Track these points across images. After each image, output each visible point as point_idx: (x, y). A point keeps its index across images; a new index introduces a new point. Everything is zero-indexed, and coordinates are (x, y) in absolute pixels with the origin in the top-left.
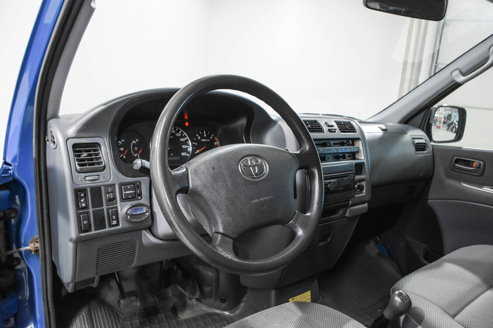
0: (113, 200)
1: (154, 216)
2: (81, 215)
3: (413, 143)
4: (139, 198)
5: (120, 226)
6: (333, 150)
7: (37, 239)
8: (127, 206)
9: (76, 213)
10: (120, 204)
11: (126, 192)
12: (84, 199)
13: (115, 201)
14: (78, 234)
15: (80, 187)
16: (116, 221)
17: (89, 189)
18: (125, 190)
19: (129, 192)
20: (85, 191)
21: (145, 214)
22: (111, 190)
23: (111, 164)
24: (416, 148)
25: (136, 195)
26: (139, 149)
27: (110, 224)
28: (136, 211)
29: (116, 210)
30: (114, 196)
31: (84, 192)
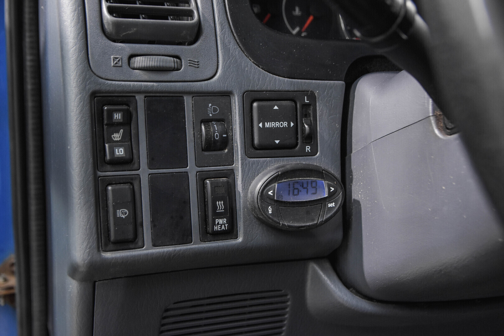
0: (223, 149)
1: (354, 218)
2: (110, 188)
4: (308, 149)
5: (240, 240)
7: (12, 265)
8: (265, 171)
9: (91, 178)
10: (242, 164)
11: (264, 125)
12: (122, 130)
13: (226, 151)
14: (96, 251)
15: (112, 89)
16: (225, 220)
17: (140, 99)
18: (263, 118)
19: (277, 124)
20: (128, 105)
21: (326, 205)
22: (215, 110)
23: (221, 24)
25: (297, 139)
26: (306, 13)
27: (206, 228)
28: (295, 190)
29: (228, 182)
30: (227, 133)
31: (125, 107)
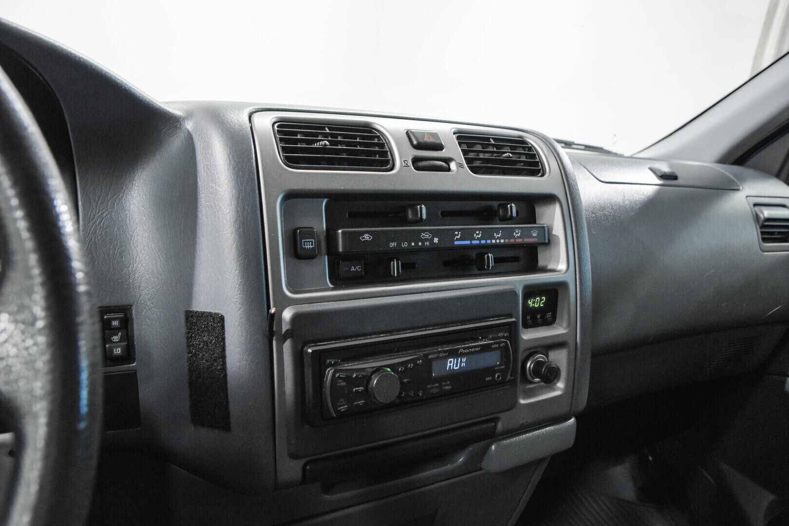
3: (757, 217)
6: (427, 236)
24: (762, 233)
